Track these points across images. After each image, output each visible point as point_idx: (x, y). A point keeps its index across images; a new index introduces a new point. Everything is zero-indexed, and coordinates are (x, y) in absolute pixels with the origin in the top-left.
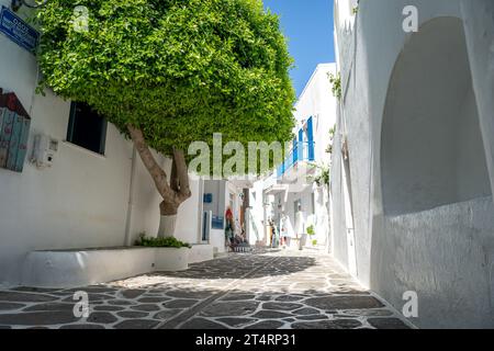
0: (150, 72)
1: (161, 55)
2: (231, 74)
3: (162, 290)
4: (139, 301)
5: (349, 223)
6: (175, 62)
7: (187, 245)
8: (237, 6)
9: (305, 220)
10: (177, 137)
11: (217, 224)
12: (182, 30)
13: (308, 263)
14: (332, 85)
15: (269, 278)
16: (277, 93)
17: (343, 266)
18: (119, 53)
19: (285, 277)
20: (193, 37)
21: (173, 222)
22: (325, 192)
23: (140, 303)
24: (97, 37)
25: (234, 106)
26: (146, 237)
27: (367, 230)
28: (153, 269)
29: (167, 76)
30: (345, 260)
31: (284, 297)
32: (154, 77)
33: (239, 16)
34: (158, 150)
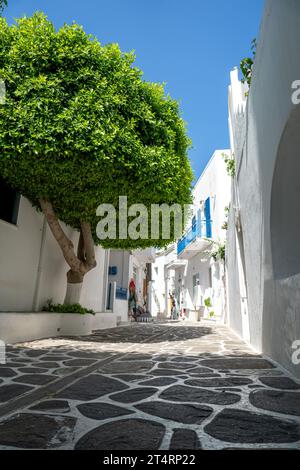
0: (58, 146)
1: (69, 132)
2: (133, 150)
3: (65, 351)
4: (41, 359)
5: (243, 292)
6: (82, 138)
7: (91, 312)
8: (140, 91)
9: (202, 293)
10: (84, 210)
11: (121, 295)
12: (89, 110)
13: (205, 332)
14: (226, 165)
15: (167, 343)
16: (176, 170)
17: (237, 335)
18: (31, 129)
19: (182, 342)
20: (99, 117)
21: (79, 290)
22: (222, 267)
23: (41, 362)
24: (12, 115)
25: (136, 179)
26: (53, 304)
27: (259, 295)
28: (58, 334)
29: (75, 151)
30: (239, 329)
31: (180, 359)
32: (63, 151)
33: (142, 100)
34: (67, 224)
